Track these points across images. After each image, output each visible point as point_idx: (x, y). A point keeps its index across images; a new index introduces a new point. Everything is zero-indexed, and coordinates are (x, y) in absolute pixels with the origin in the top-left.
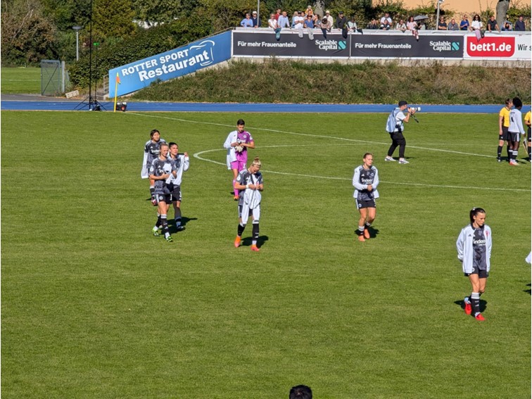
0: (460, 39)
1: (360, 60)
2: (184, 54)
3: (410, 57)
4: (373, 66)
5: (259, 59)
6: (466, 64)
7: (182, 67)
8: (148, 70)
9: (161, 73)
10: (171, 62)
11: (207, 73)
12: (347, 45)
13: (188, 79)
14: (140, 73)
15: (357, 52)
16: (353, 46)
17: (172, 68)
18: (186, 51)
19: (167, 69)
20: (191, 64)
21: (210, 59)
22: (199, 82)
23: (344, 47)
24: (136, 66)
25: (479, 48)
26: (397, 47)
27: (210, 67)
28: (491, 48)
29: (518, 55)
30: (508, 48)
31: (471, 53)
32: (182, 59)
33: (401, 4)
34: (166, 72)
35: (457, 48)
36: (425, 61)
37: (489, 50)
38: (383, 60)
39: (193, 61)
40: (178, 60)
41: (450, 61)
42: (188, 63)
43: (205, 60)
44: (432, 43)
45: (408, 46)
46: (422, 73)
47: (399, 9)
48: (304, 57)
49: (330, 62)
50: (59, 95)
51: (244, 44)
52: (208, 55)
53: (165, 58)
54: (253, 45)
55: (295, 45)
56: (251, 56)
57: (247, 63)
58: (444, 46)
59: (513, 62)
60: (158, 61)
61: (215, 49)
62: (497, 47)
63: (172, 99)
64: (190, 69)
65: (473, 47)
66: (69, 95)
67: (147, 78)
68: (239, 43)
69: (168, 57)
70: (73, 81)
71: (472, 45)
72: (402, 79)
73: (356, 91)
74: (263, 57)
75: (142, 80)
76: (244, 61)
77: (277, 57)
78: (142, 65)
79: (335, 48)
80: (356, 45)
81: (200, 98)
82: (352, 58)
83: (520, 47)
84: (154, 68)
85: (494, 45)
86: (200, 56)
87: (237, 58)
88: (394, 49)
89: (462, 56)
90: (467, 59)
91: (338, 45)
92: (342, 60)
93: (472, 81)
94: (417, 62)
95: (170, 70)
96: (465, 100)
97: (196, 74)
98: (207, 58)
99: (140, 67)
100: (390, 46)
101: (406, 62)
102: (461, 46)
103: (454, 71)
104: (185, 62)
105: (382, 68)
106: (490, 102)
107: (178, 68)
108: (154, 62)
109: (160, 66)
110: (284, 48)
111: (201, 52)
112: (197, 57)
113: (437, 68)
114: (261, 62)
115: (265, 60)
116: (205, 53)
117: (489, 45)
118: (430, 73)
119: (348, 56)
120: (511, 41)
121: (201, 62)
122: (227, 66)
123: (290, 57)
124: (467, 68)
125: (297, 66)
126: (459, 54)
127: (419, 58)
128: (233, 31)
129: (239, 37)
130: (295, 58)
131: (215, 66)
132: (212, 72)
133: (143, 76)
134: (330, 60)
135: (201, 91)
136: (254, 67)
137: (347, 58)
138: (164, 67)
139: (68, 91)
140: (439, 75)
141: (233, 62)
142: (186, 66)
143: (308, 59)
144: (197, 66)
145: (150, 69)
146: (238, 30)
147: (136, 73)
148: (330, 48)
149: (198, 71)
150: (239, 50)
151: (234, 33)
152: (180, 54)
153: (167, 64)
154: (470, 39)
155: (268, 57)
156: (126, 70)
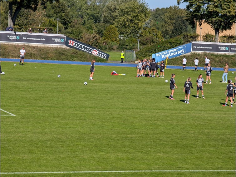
1: (233, 53)
2: (176, 50)
5: (200, 52)
7: (175, 54)
8: (164, 55)
9: (169, 56)
10: (172, 52)
11: (183, 56)
12: (229, 49)
13: (177, 58)
14: (162, 56)
15: (232, 51)
16: (231, 49)
17: (172, 54)
18: (177, 49)
19: (171, 55)
20: (178, 53)
21: (185, 52)
23: (228, 49)
24: (161, 53)
27: (184, 54)
32: (175, 52)
34: (170, 56)
39: (179, 52)
40: (174, 52)
42: (177, 53)
43: (183, 52)
48: (215, 52)
49: (223, 54)
50: (132, 62)
51: (196, 47)
52: (184, 51)
53: (170, 51)
54: (199, 47)
55: (212, 48)
56: (197, 51)
57: (196, 53)
60: (168, 52)
61: (186, 48)
63: (174, 65)
64: (178, 55)
67: (164, 57)
68: (194, 47)
69: (171, 51)
70: (137, 57)
75: (163, 58)
76: (195, 53)
77: (206, 52)
78: (163, 53)
79: (225, 49)
80: (232, 48)
82: (230, 53)
84: (166, 54)
86: (181, 51)
87: (193, 52)
91: (226, 48)
92: (227, 53)
95: (172, 55)
97: (180, 57)
98: (183, 51)
99: (162, 54)
104: (176, 52)
107: (174, 54)
108: (167, 52)
109: (168, 54)
110: (208, 49)
111: (181, 49)
112: (180, 51)
114: (201, 53)
116: (183, 50)
121: (182, 53)
122: (190, 54)
123: (210, 52)
125: (212, 55)
128: (192, 43)
129: (194, 45)
130: (212, 52)
131: (186, 54)
133: (163, 57)
134: (223, 53)
136: (199, 55)
137: (228, 53)
138: (170, 54)
141: (192, 53)
142: (177, 54)
143: (216, 53)
144: (180, 54)
146: (194, 42)
147: (161, 56)
148: (223, 49)
149: (180, 55)
150: (194, 49)
151: (193, 44)
152: (175, 50)
153: (171, 53)
155: (203, 52)
156: (157, 55)
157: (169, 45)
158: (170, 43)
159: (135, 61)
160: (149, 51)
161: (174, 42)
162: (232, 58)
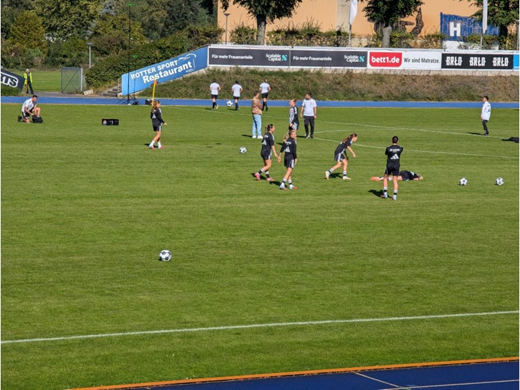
0: (365, 54)
1: (296, 68)
2: (174, 63)
3: (330, 66)
4: (306, 73)
5: (226, 67)
6: (370, 72)
7: (173, 73)
8: (149, 75)
9: (159, 77)
10: (166, 69)
11: (190, 78)
12: (288, 58)
13: (177, 82)
14: (144, 77)
15: (294, 63)
16: (292, 58)
17: (166, 74)
18: (176, 61)
19: (163, 75)
20: (179, 71)
21: (193, 68)
22: (188, 84)
23: (285, 59)
24: (141, 72)
25: (378, 60)
26: (322, 59)
27: (193, 73)
28: (386, 60)
29: (404, 66)
30: (397, 60)
31: (373, 64)
32: (173, 67)
33: (318, 28)
34: (162, 77)
35: (363, 60)
36: (341, 69)
37: (384, 62)
38: (312, 69)
39: (181, 69)
40: (170, 68)
41: (358, 70)
42: (177, 70)
43: (189, 68)
44: (346, 57)
45: (330, 59)
46: (341, 79)
47: (317, 32)
48: (258, 66)
49: (276, 70)
50: (77, 93)
51: (216, 57)
52: (192, 65)
53: (161, 66)
54: (223, 57)
55: (251, 58)
56: (221, 65)
57: (219, 70)
58: (354, 59)
59: (401, 71)
60: (157, 69)
61: (196, 59)
62: (390, 60)
63: (170, 96)
64: (179, 74)
65: (375, 60)
66: (86, 93)
67: (148, 81)
68: (213, 56)
69: (163, 66)
70: (88, 82)
71: (373, 58)
72: (328, 82)
73: (298, 91)
74: (229, 66)
75: (145, 82)
76: (217, 70)
77: (239, 66)
78: (145, 71)
79: (279, 60)
80: (294, 57)
81: (191, 96)
82: (291, 67)
83: (406, 60)
84: (153, 74)
85: (388, 58)
86: (186, 65)
87: (211, 66)
88: (320, 61)
89: (366, 66)
90: (370, 69)
91: (282, 58)
92: (285, 68)
93: (375, 84)
94: (336, 70)
96: (373, 98)
97: (183, 78)
98: (191, 67)
99: (144, 73)
100: (317, 59)
101: (328, 70)
102: (366, 59)
103: (362, 76)
104: (175, 69)
105: (312, 74)
106: (391, 99)
107: (171, 74)
108: (153, 69)
109: (158, 72)
110: (244, 59)
111: (186, 62)
112: (184, 66)
113: (350, 75)
114: (228, 69)
115: (230, 68)
116: (189, 63)
117: (384, 58)
118: (346, 78)
119: (288, 65)
120: (399, 56)
121: (186, 69)
122: (205, 72)
123: (248, 66)
124: (370, 75)
125: (253, 72)
126: (364, 64)
127: (337, 68)
128: (209, 47)
129: (213, 51)
130: (252, 67)
131: (196, 73)
132: (194, 77)
133: (146, 79)
134: (276, 68)
135: (190, 91)
136: (224, 73)
137: (287, 67)
138: (161, 73)
139: (85, 90)
140: (353, 80)
141: (209, 70)
142: (176, 72)
143: (261, 68)
144: (184, 72)
145: (151, 74)
146: (213, 46)
147: (141, 77)
148: (276, 60)
149: (184, 76)
150: (213, 61)
151: (210, 49)
152: (172, 64)
153: (162, 71)
154: (372, 54)
155: (233, 66)
156: (133, 75)
157: (157, 52)
158: (160, 48)
159: (84, 90)
160: (114, 67)
161: (168, 47)
162: (296, 77)
